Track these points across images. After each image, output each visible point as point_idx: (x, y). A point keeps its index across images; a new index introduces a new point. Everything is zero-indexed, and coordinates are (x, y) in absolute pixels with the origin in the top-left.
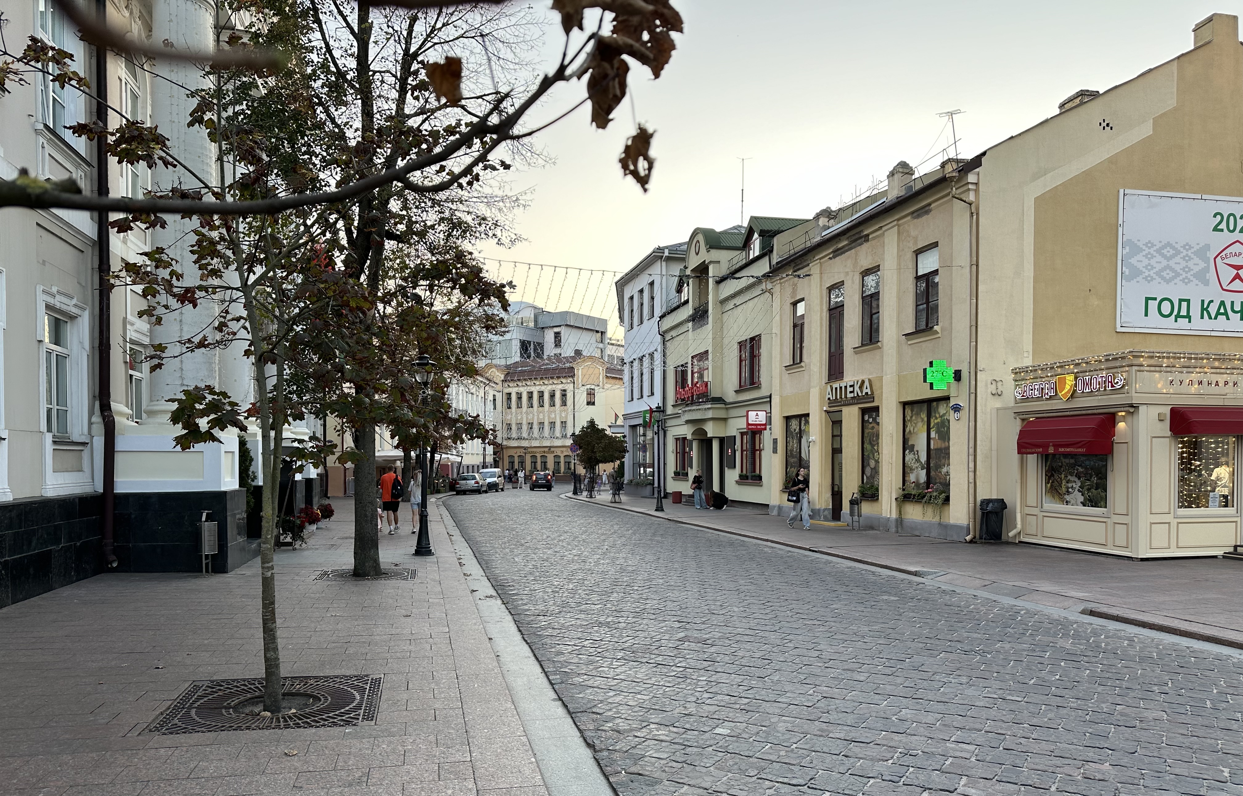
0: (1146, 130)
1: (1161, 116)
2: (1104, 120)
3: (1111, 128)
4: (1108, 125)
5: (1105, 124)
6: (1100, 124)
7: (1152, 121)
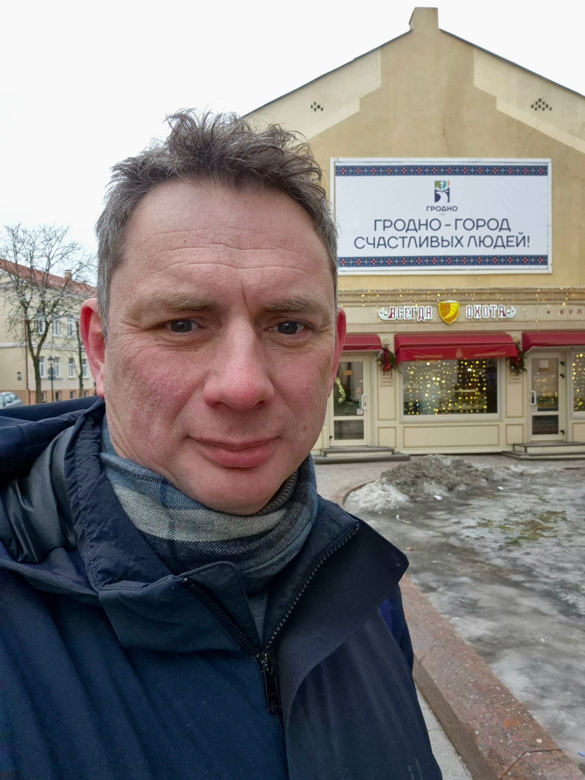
0: (354, 108)
1: (368, 96)
2: (315, 104)
3: (322, 109)
4: (319, 107)
5: (316, 107)
6: (312, 107)
7: (358, 101)
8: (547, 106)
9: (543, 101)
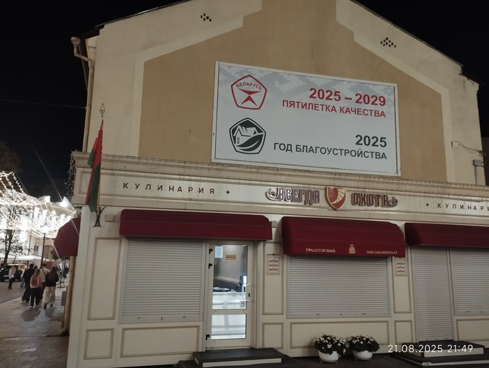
0: (239, 24)
1: (250, 16)
2: (204, 15)
3: (210, 20)
4: (207, 18)
6: (201, 17)
7: (242, 19)
8: (392, 44)
9: (389, 39)
